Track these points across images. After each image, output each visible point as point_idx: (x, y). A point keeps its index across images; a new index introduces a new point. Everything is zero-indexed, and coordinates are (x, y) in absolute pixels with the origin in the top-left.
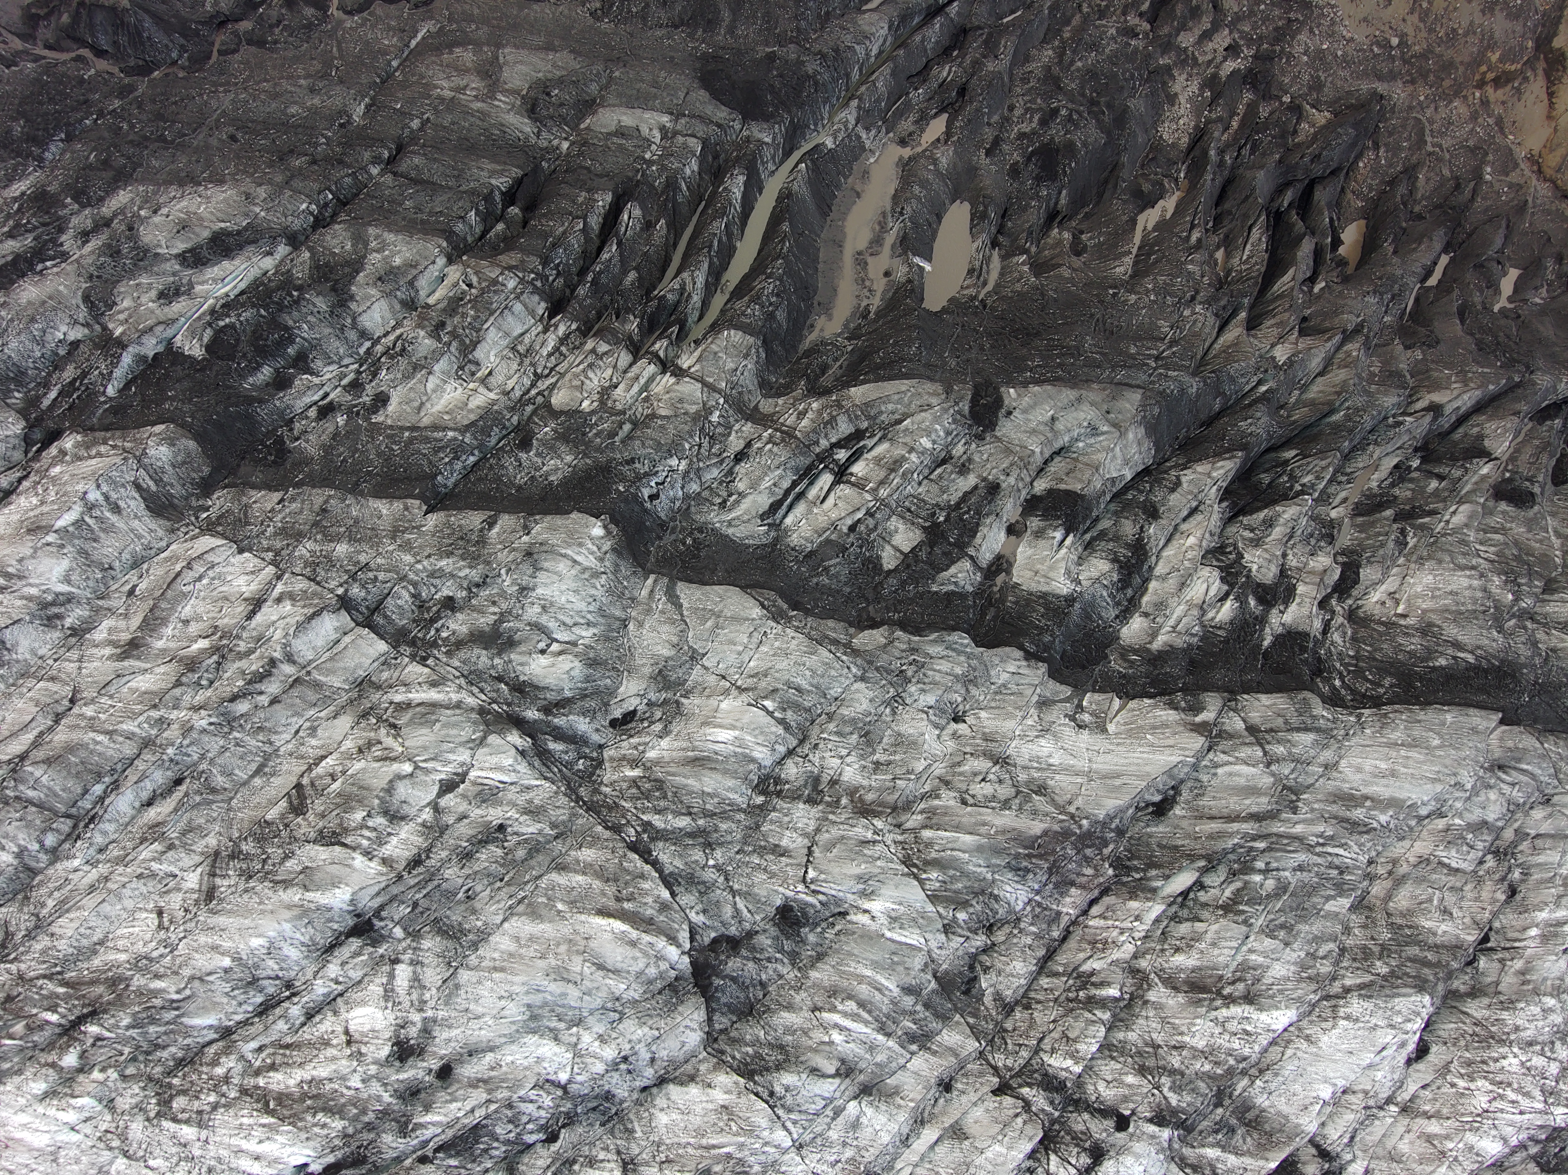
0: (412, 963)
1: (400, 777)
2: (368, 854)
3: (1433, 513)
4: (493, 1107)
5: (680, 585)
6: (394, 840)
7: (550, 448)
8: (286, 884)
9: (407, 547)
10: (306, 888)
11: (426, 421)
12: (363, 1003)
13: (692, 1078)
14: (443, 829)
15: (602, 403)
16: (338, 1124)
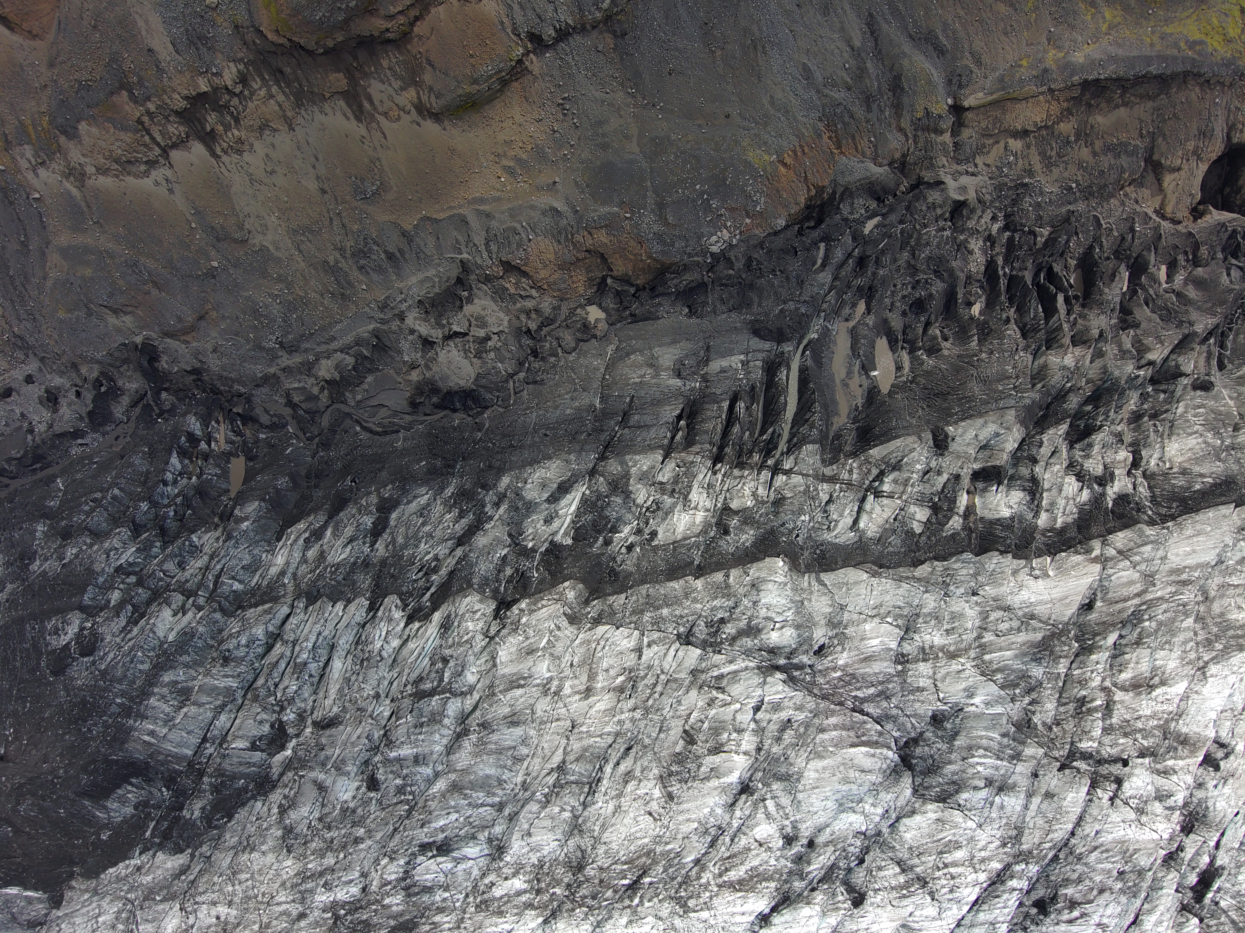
0: (772, 798)
1: (736, 711)
2: (736, 752)
3: (1167, 411)
4: (837, 853)
5: (821, 574)
6: (744, 742)
7: (740, 529)
8: (707, 779)
9: (695, 601)
10: (718, 777)
11: (679, 537)
12: (757, 824)
13: (913, 812)
14: (763, 729)
15: (757, 500)
16: (773, 885)
